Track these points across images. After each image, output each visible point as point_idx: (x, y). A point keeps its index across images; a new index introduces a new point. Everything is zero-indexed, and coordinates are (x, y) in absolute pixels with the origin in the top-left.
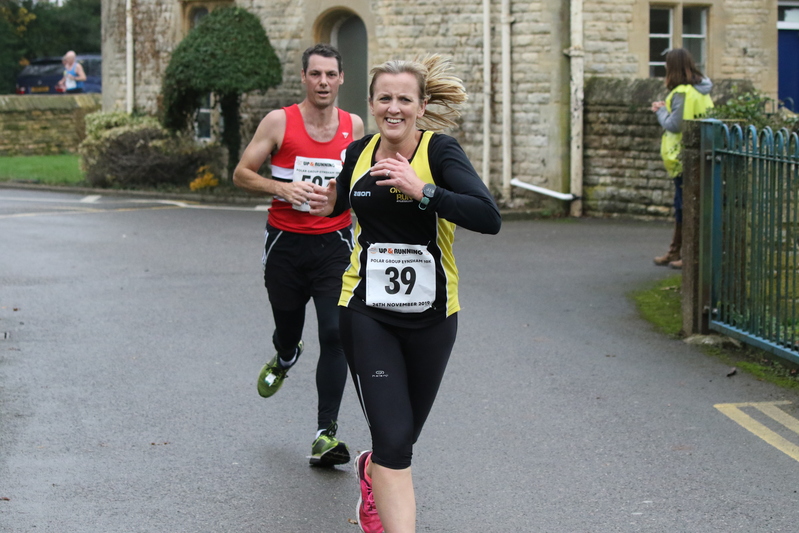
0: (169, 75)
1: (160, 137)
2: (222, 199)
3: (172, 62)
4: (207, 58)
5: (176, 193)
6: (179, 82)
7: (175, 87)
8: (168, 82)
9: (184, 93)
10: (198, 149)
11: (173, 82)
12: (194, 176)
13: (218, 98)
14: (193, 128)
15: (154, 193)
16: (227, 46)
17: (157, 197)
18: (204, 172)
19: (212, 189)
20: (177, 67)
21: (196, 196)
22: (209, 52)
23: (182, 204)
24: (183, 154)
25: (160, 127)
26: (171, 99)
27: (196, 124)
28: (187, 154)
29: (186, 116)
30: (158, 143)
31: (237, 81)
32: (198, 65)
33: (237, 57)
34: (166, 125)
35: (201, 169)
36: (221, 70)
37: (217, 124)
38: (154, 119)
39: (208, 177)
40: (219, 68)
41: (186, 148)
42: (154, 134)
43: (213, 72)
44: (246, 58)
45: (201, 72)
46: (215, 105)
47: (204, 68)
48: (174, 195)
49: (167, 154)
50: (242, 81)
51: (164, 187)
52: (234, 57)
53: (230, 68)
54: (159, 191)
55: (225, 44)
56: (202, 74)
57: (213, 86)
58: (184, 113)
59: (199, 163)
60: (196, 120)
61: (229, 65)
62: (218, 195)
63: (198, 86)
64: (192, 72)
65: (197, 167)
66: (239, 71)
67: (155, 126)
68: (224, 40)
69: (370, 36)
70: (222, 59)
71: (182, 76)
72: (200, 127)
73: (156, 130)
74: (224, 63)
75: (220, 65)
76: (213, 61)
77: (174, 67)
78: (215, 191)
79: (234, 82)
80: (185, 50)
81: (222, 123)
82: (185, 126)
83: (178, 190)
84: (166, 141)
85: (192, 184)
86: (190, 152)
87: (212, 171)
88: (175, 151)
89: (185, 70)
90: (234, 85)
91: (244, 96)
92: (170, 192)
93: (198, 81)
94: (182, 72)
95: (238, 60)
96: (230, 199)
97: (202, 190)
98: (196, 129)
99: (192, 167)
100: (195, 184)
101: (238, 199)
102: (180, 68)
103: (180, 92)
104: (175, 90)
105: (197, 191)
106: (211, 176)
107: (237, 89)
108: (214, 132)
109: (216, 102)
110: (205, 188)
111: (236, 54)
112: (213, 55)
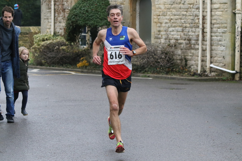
0: (68, 19)
1: (65, 45)
2: (90, 71)
3: (70, 14)
4: (84, 12)
5: (71, 68)
6: (72, 22)
7: (71, 24)
8: (68, 22)
9: (75, 27)
10: (81, 50)
11: (70, 22)
12: (79, 62)
13: (89, 29)
14: (79, 41)
15: (62, 68)
16: (93, 7)
17: (63, 70)
18: (83, 60)
19: (86, 67)
20: (72, 16)
21: (79, 70)
22: (85, 10)
23: (73, 73)
24: (74, 52)
25: (65, 41)
26: (69, 29)
27: (80, 40)
28: (76, 52)
29: (76, 36)
30: (64, 47)
31: (97, 22)
32: (81, 15)
33: (97, 12)
34: (67, 40)
35: (82, 59)
36: (90, 18)
37: (89, 40)
38: (62, 38)
39: (85, 62)
40: (90, 16)
41: (76, 50)
42: (62, 44)
43: (87, 18)
44: (101, 13)
45: (82, 18)
46: (88, 32)
47: (83, 17)
48: (70, 69)
49: (67, 52)
50: (99, 22)
51: (66, 66)
52: (96, 12)
53: (94, 17)
54: (64, 67)
55: (92, 6)
56: (82, 19)
57: (87, 24)
58: (75, 35)
59: (81, 56)
60: (80, 38)
61: (94, 15)
62: (89, 70)
63: (81, 24)
64: (78, 18)
65: (80, 58)
66: (98, 18)
67: (63, 41)
68: (92, 5)
69: (153, 4)
70: (91, 13)
71: (74, 20)
72: (81, 41)
73: (63, 42)
74: (92, 14)
75: (90, 15)
76: (87, 14)
77: (71, 16)
78: (87, 68)
79: (95, 22)
80: (75, 9)
81: (91, 40)
82: (75, 41)
83: (72, 67)
84: (67, 46)
85: (78, 65)
86: (77, 52)
87: (86, 60)
88: (71, 51)
89: (75, 17)
90: (96, 24)
91: (100, 28)
92: (68, 68)
93: (81, 22)
94: (74, 18)
95: (97, 13)
96: (94, 71)
97: (82, 67)
98: (80, 42)
99: (78, 58)
100: (80, 64)
101: (97, 71)
102: (73, 16)
103: (73, 26)
104: (71, 25)
105: (80, 68)
106: (86, 61)
107: (97, 25)
108: (87, 43)
109: (88, 30)
110: (83, 66)
111: (97, 11)
112: (87, 11)
